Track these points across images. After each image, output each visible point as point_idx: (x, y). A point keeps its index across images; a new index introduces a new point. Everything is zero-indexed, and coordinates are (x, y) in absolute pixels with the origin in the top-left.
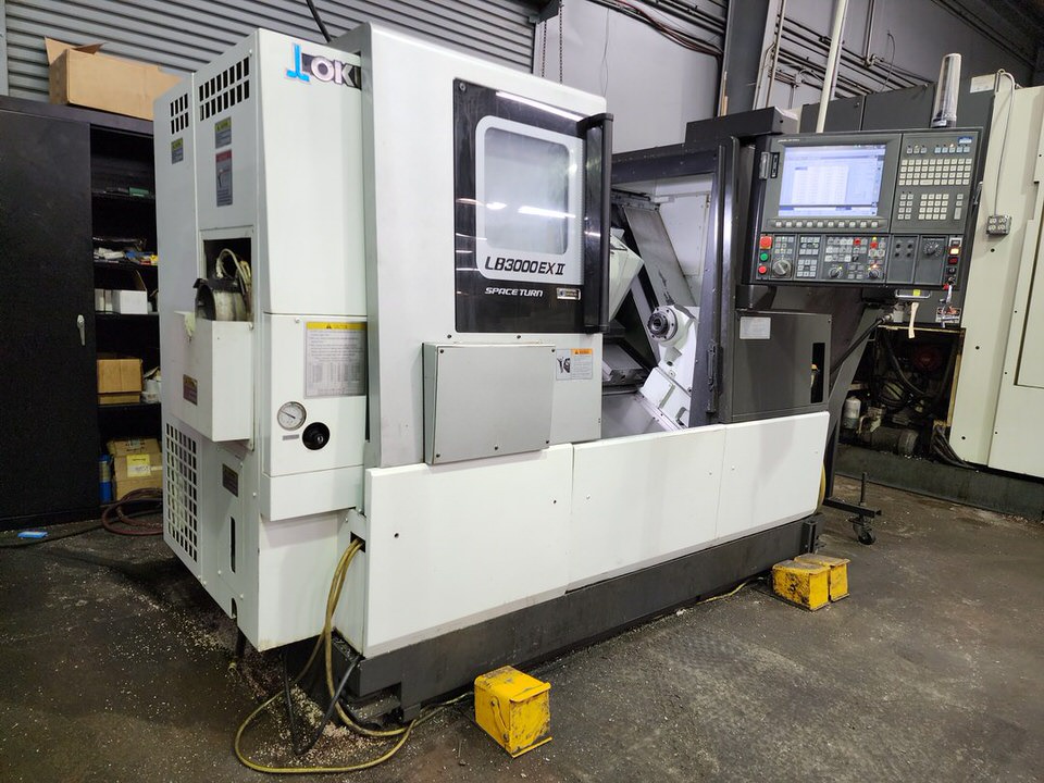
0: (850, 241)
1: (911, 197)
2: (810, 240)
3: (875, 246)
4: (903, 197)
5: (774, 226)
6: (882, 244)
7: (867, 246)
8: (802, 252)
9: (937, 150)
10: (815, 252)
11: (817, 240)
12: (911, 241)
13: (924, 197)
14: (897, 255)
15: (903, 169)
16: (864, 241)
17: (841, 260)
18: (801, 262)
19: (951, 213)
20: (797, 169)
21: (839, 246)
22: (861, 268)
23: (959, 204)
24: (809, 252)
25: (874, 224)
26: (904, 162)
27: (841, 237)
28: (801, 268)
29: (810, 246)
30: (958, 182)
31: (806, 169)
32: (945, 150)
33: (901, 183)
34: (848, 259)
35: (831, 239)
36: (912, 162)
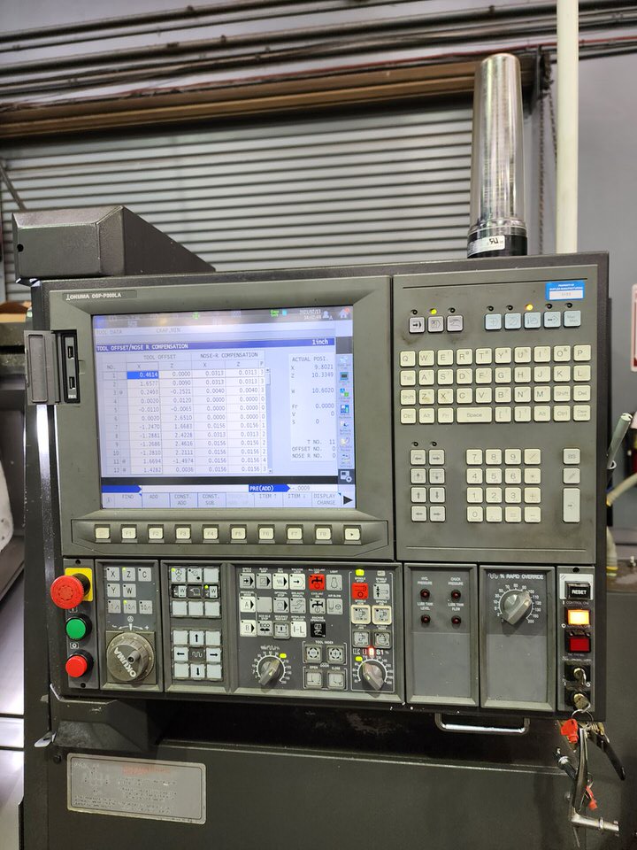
0: (298, 580)
1: (437, 456)
2: (194, 575)
3: (363, 593)
4: (417, 456)
5: (93, 540)
6: (383, 588)
7: (343, 594)
8: (179, 609)
9: (493, 322)
10: (213, 609)
11: (211, 575)
12: (456, 582)
13: (474, 456)
14: (426, 620)
15: (407, 378)
16: (334, 581)
17: (281, 633)
18: (179, 637)
19: (553, 505)
20: (132, 375)
21: (271, 593)
22: (336, 655)
23: (572, 476)
24: (196, 609)
25: (352, 535)
26: (407, 358)
27: (273, 568)
28: (181, 655)
29: (197, 592)
30: (562, 414)
31: (154, 375)
32: (513, 321)
33: (407, 416)
34: (299, 629)
35: (246, 574)
36: (427, 357)
